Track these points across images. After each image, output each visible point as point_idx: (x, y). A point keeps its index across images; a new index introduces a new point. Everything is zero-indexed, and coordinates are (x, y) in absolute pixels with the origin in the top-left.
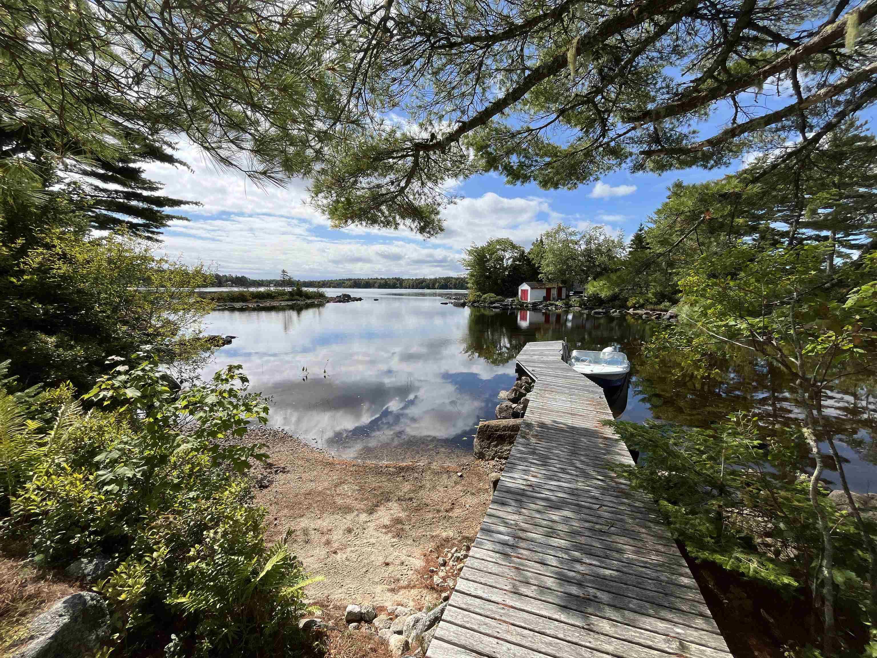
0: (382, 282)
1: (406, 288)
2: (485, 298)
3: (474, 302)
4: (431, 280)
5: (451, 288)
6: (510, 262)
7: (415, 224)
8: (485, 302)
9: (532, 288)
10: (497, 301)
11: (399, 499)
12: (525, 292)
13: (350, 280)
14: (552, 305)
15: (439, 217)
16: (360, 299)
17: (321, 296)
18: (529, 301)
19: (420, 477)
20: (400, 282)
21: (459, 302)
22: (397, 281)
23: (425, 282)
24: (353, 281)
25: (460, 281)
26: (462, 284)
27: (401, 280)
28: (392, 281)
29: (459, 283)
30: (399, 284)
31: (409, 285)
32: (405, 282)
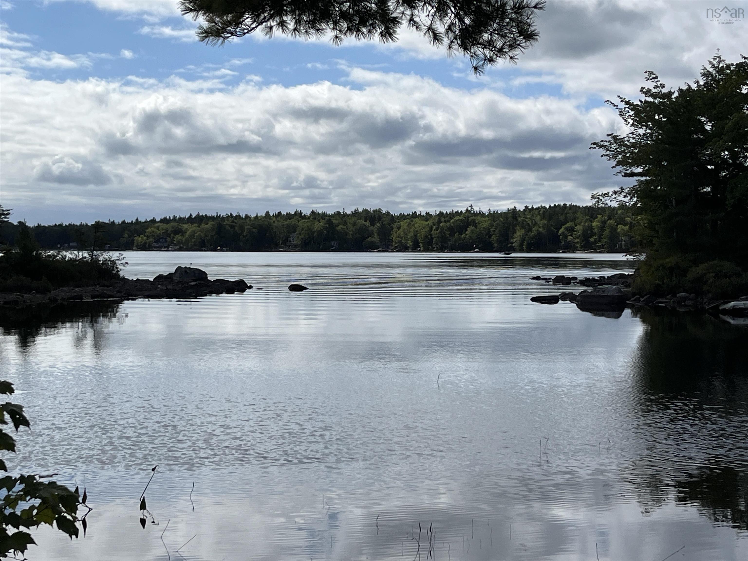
2: (700, 280)
3: (658, 292)
4: (493, 216)
8: (698, 293)
16: (241, 287)
17: (108, 274)
20: (383, 225)
21: (601, 293)
22: (373, 224)
23: (474, 223)
24: (211, 223)
25: (604, 222)
26: (614, 230)
27: (386, 221)
28: (355, 224)
29: (602, 228)
30: (378, 235)
31: (416, 236)
32: (399, 228)
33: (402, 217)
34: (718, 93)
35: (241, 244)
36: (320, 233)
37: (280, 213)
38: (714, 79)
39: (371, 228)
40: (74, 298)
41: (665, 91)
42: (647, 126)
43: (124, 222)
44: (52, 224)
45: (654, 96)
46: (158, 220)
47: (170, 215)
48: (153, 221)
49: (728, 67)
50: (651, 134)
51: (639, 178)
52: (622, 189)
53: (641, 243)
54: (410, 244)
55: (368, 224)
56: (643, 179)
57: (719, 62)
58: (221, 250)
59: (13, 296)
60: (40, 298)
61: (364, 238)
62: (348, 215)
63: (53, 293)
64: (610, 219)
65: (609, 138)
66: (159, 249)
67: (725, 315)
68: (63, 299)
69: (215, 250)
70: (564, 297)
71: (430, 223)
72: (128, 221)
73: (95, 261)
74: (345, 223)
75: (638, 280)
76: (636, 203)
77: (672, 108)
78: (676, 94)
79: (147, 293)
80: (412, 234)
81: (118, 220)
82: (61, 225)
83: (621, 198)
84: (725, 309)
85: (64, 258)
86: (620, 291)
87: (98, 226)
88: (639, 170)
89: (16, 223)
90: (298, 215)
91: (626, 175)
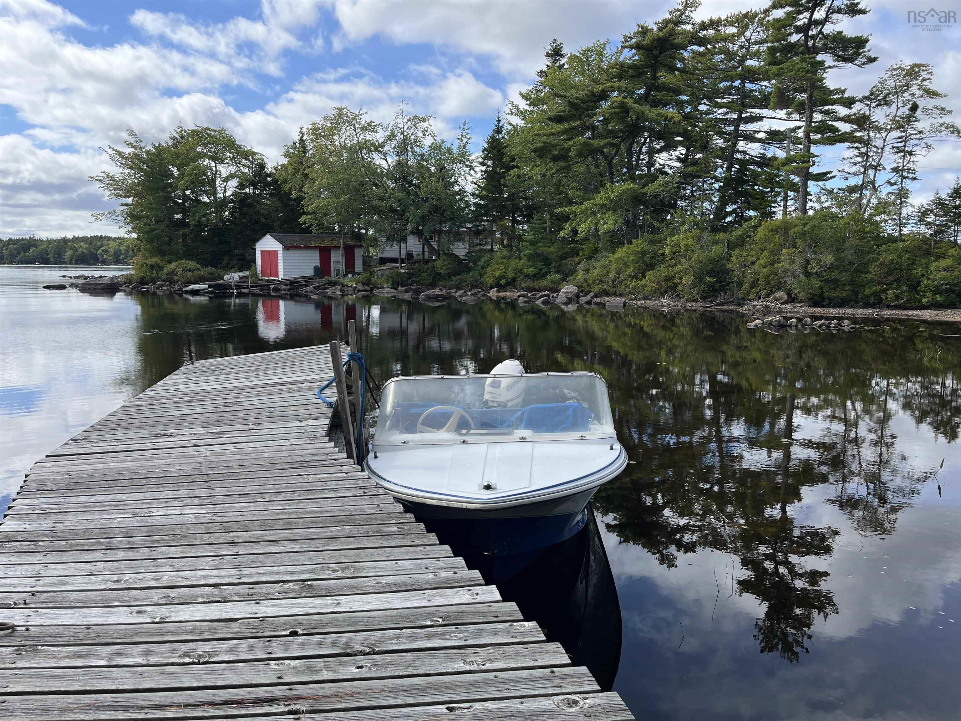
2: (172, 273)
3: (143, 282)
8: (172, 282)
9: (287, 248)
10: (201, 280)
12: (270, 256)
14: (333, 284)
18: (281, 276)
21: (97, 282)
38: (178, 142)
41: (142, 145)
42: (131, 168)
49: (186, 132)
50: (135, 175)
57: (181, 130)
65: (103, 175)
67: (186, 294)
70: (72, 285)
84: (186, 291)
86: (112, 280)
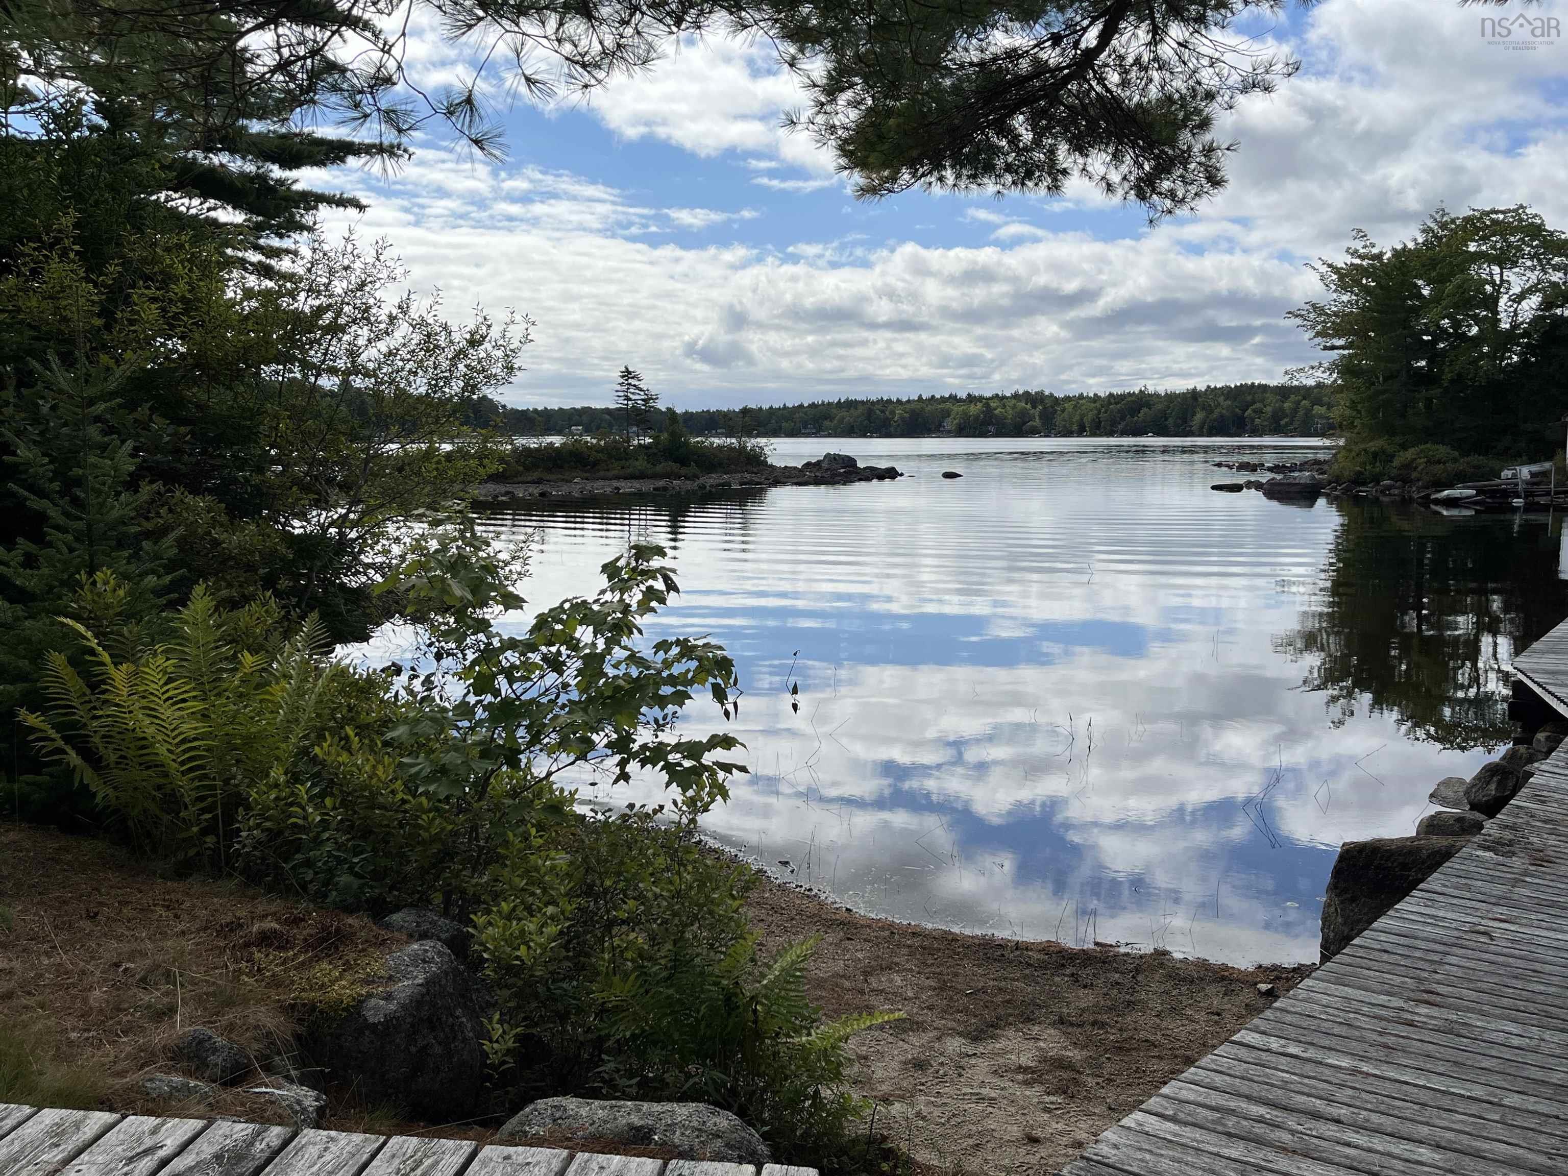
0: (974, 409)
1: (1068, 434)
2: (1408, 466)
3: (1358, 480)
4: (1171, 397)
5: (1254, 433)
6: (1530, 306)
7: (1124, 169)
8: (1406, 481)
10: (1463, 479)
11: (1062, 1021)
13: (851, 404)
15: (1207, 137)
16: (891, 474)
17: (756, 460)
19: (1127, 980)
20: (1045, 408)
21: (1292, 481)
22: (1034, 407)
23: (1149, 406)
24: (861, 409)
25: (1299, 402)
26: (1309, 411)
27: (1048, 403)
28: (1014, 407)
29: (1295, 410)
30: (1040, 418)
31: (1082, 419)
32: (1063, 411)
33: (1068, 399)
34: (1440, 252)
35: (892, 430)
36: (977, 418)
37: (933, 396)
38: (1435, 236)
39: (1032, 411)
40: (723, 485)
41: (1375, 251)
42: (1352, 292)
43: (771, 408)
44: (700, 410)
45: (1362, 257)
46: (806, 405)
47: (818, 400)
48: (801, 406)
49: (1453, 221)
50: (1357, 301)
51: (1342, 352)
52: (1320, 364)
53: (1341, 426)
54: (1075, 428)
55: (1029, 406)
56: (1346, 352)
57: (1443, 216)
58: (871, 437)
59: (661, 483)
60: (689, 485)
61: (1025, 423)
62: (1007, 398)
63: (701, 480)
64: (1304, 399)
65: (1307, 307)
66: (808, 435)
67: (1436, 505)
68: (711, 486)
69: (865, 436)
70: (1249, 485)
71: (1098, 405)
72: (776, 406)
73: (743, 448)
74: (1004, 406)
75: (1336, 466)
76: (1335, 381)
77: (1383, 271)
78: (1389, 255)
79: (795, 480)
80: (1077, 418)
81: (765, 406)
82: (708, 411)
83: (1319, 374)
84: (1437, 499)
85: (712, 444)
86: (1313, 477)
87: (745, 411)
88: (1341, 342)
89: (664, 410)
90: (953, 398)
91: (1326, 348)
